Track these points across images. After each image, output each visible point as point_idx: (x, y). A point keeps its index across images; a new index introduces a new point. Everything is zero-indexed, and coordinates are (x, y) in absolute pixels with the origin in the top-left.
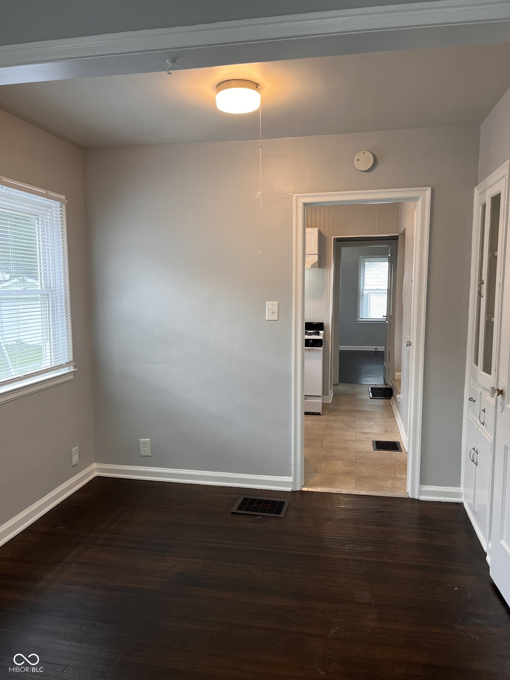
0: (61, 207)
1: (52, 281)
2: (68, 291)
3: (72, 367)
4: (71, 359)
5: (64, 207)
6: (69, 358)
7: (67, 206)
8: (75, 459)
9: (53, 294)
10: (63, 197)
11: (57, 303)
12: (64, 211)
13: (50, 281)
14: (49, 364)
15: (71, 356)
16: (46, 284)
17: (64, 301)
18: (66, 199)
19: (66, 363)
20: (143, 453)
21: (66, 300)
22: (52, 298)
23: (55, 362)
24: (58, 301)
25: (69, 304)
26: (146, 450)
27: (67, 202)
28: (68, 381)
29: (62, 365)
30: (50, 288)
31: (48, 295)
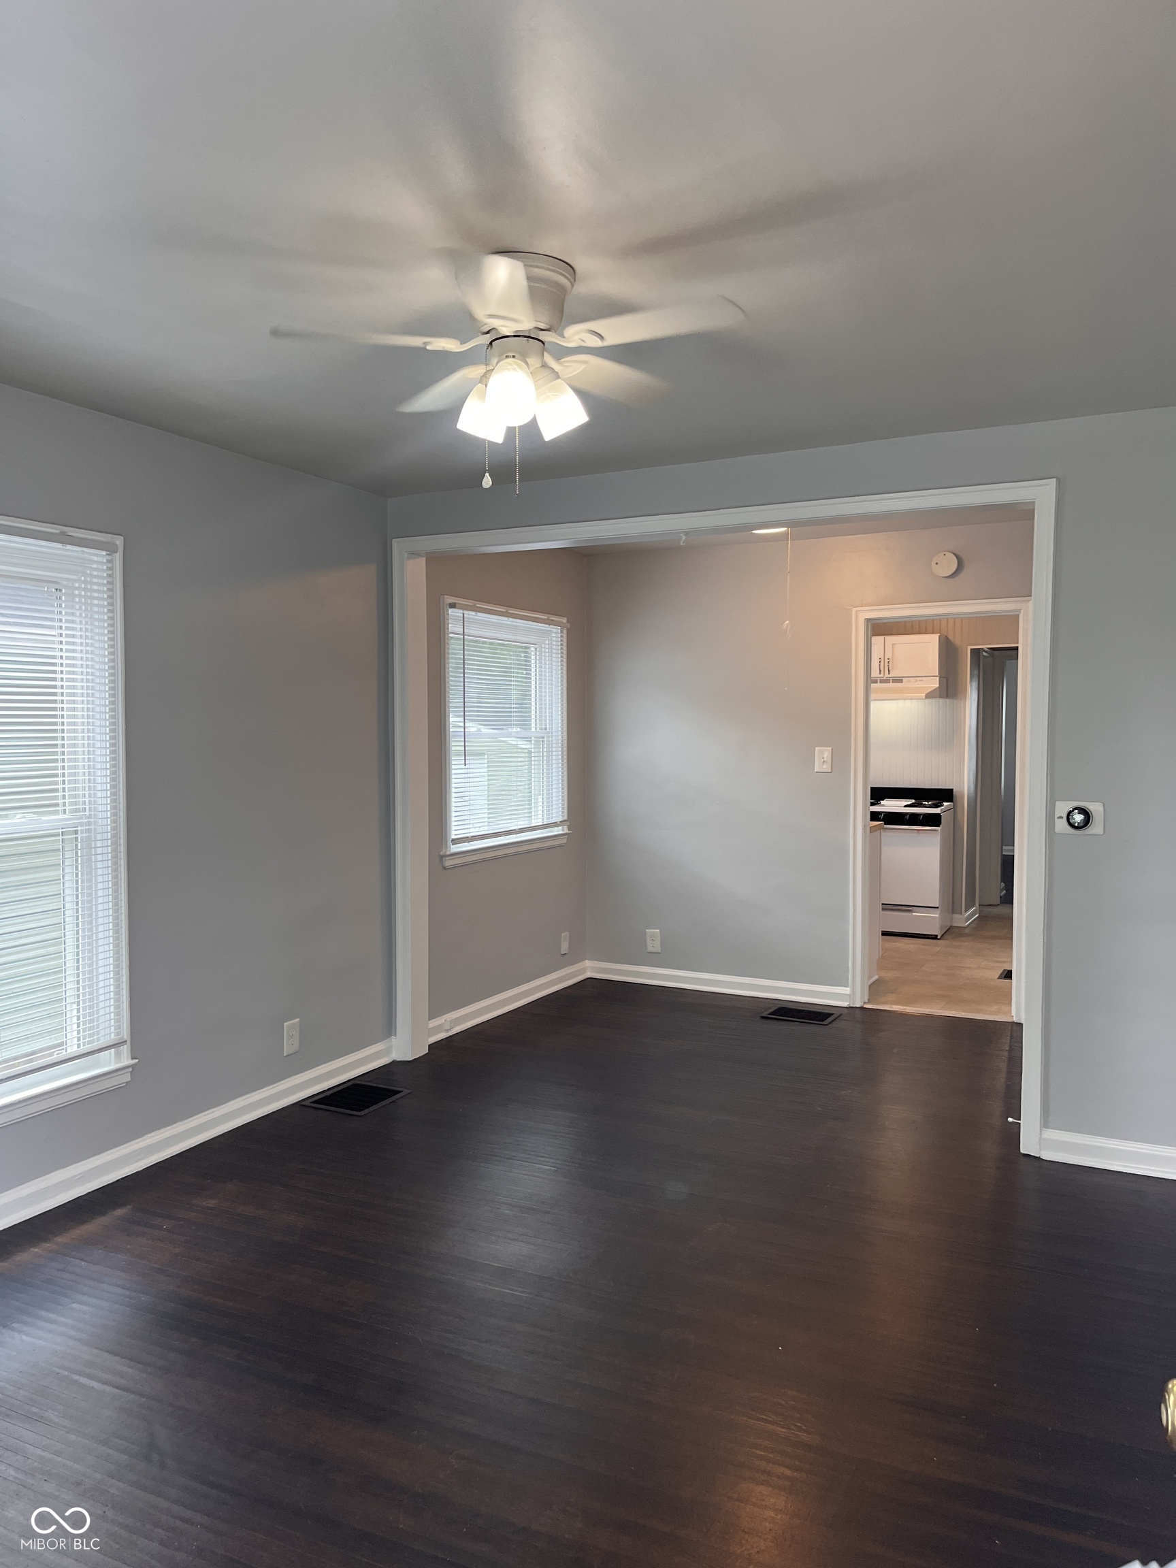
0: (562, 632)
1: (548, 721)
2: (565, 733)
3: (566, 827)
4: (566, 818)
5: (565, 632)
6: (563, 816)
7: (568, 631)
8: (565, 947)
9: (548, 737)
10: (564, 620)
11: (552, 748)
12: (565, 636)
13: (546, 721)
14: (541, 820)
15: (566, 813)
16: (541, 725)
17: (560, 745)
18: (568, 622)
19: (561, 822)
20: (650, 949)
21: (562, 745)
22: (548, 741)
23: (547, 819)
24: (554, 745)
25: (565, 749)
26: (654, 945)
27: (569, 625)
28: (560, 846)
29: (556, 823)
30: (546, 729)
31: (543, 738)
